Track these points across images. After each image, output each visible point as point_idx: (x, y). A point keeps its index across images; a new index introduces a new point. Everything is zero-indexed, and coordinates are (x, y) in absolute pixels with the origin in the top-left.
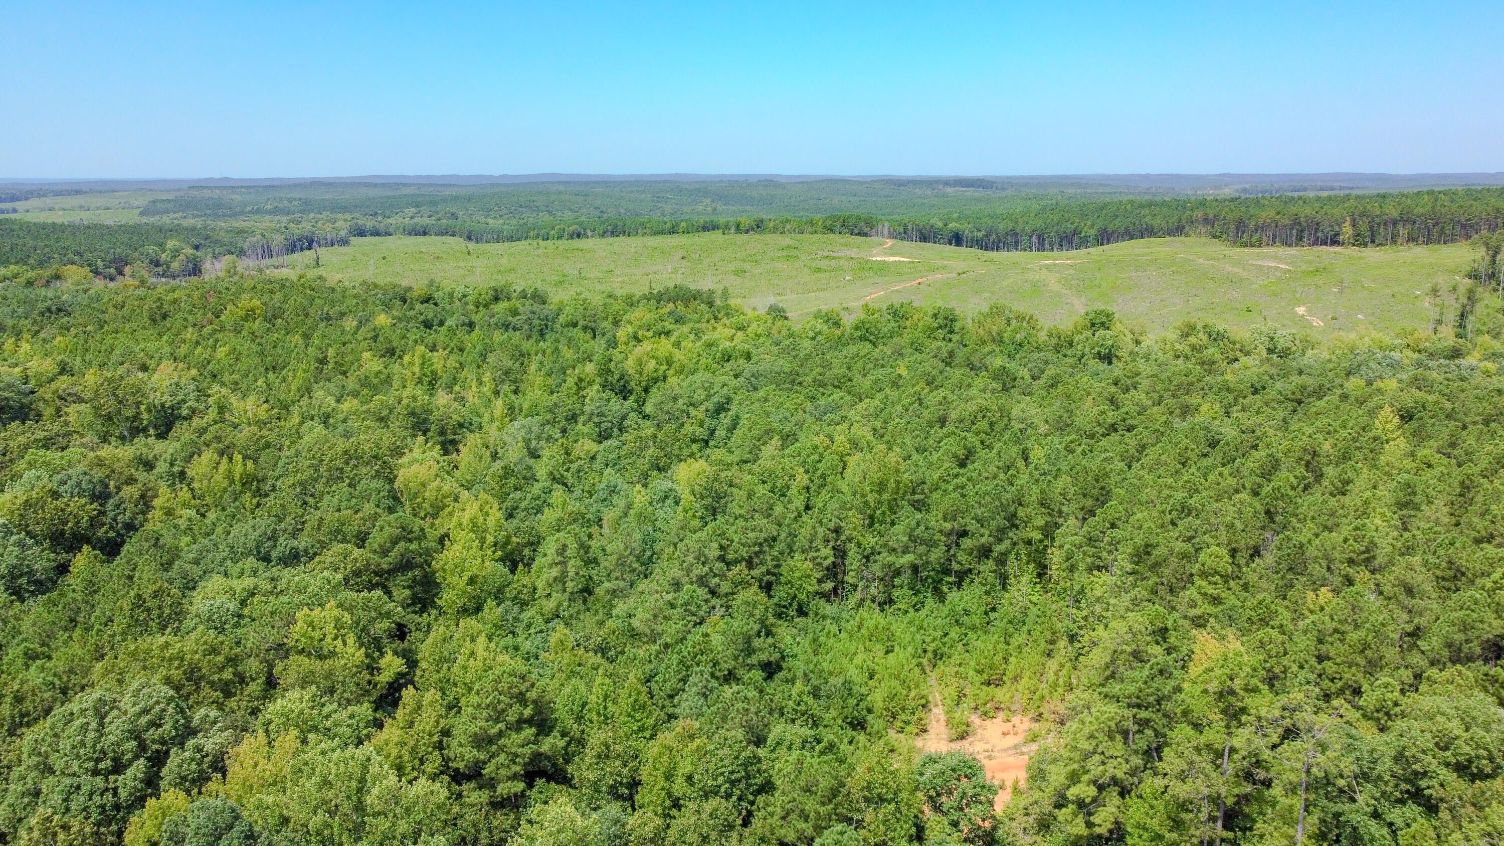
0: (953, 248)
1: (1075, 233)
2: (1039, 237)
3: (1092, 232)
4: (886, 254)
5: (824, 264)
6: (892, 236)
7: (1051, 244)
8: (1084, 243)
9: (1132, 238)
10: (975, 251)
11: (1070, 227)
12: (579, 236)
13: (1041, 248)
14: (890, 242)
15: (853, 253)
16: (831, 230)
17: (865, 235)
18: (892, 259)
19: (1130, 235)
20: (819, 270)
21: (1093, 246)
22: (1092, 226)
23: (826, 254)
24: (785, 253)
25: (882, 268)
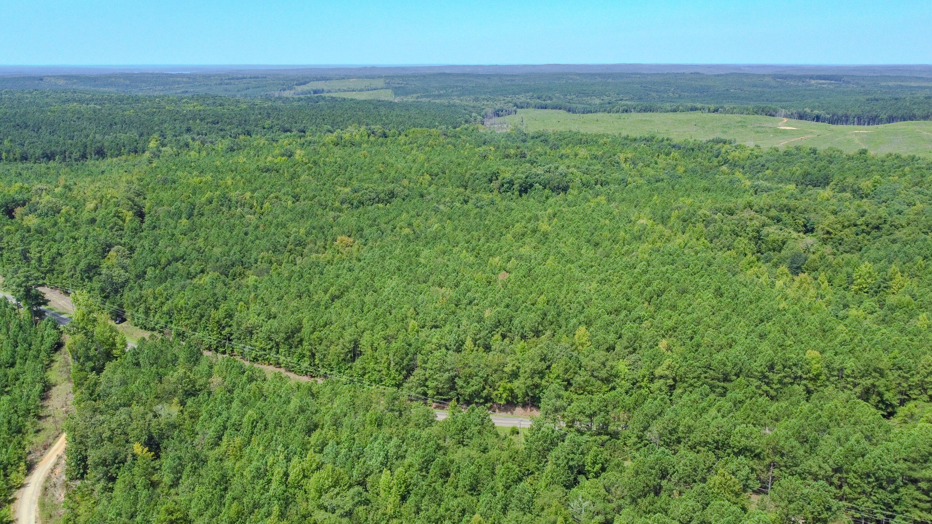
0: (814, 123)
1: (876, 117)
2: (858, 118)
3: (885, 117)
4: (785, 126)
5: (759, 129)
6: (786, 116)
7: (865, 122)
8: (880, 122)
9: (904, 120)
10: (826, 124)
11: (875, 113)
12: (626, 111)
13: (859, 124)
14: (785, 120)
15: (770, 125)
16: (756, 113)
17: (773, 116)
18: (788, 128)
19: (904, 119)
20: (758, 132)
21: (885, 123)
22: (885, 114)
23: (758, 125)
24: (740, 124)
25: (784, 132)
